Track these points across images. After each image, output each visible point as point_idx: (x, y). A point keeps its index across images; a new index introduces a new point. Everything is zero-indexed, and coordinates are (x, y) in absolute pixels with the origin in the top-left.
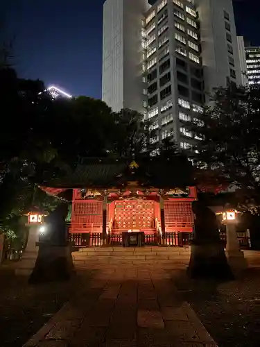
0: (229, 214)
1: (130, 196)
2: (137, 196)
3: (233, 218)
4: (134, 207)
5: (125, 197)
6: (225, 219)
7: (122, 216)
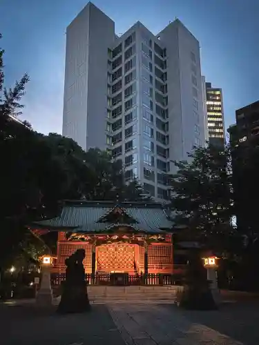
0: (210, 259)
1: (118, 240)
2: (124, 241)
3: (214, 263)
4: (116, 250)
5: (113, 241)
6: (206, 263)
7: (105, 257)
